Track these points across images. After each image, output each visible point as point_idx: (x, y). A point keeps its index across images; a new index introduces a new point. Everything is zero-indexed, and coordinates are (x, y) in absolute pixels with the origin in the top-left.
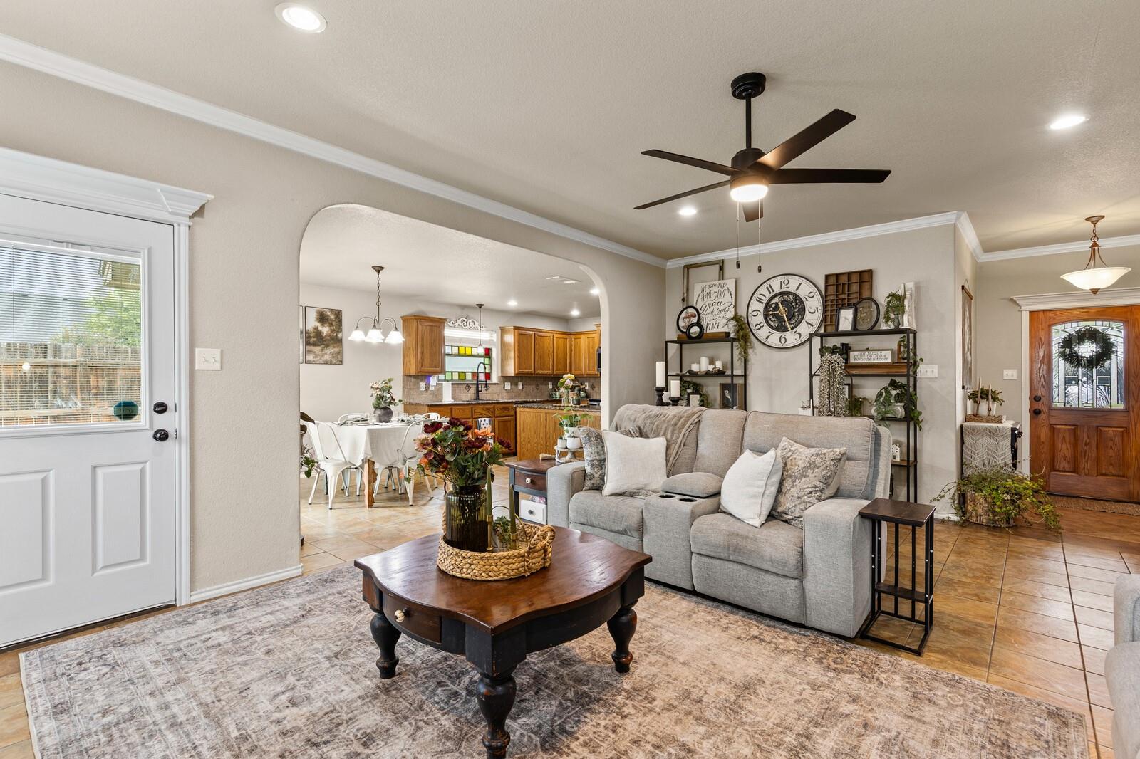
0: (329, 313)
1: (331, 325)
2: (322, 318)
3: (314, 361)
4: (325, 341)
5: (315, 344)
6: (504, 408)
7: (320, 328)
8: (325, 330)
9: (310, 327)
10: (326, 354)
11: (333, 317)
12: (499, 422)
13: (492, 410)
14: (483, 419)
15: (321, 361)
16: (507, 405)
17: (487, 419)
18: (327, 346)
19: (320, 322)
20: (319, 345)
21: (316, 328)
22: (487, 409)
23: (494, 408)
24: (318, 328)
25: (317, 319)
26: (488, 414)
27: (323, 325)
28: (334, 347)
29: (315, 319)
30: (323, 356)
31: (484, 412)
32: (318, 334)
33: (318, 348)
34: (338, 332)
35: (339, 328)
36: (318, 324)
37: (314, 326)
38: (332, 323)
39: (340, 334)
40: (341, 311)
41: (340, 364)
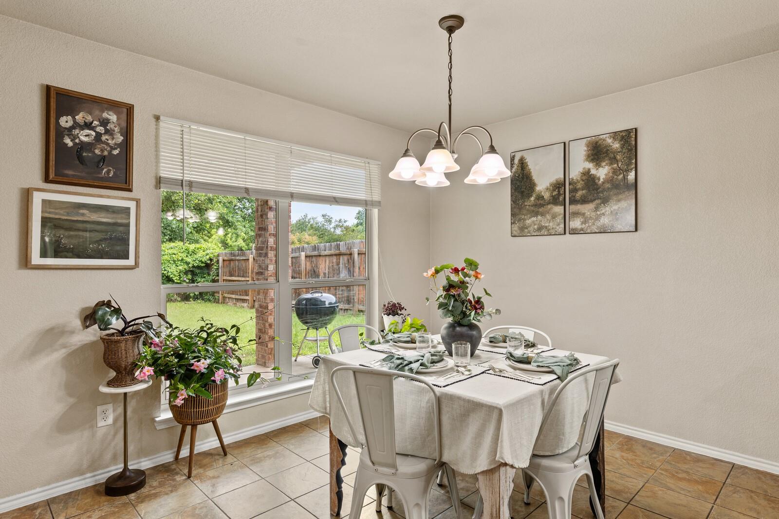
0: (609, 141)
1: (613, 160)
2: (598, 153)
3: (582, 229)
4: (602, 192)
5: (584, 201)
7: (593, 172)
8: (602, 172)
9: (575, 173)
10: (603, 214)
11: (616, 145)
15: (594, 229)
18: (605, 201)
19: (592, 160)
20: (592, 201)
21: (587, 174)
24: (589, 170)
25: (588, 156)
27: (598, 166)
28: (619, 201)
29: (584, 158)
30: (598, 218)
32: (589, 180)
33: (591, 206)
34: (628, 171)
35: (631, 163)
36: (590, 165)
37: (581, 170)
38: (618, 157)
39: (633, 173)
40: (636, 129)
41: (636, 230)
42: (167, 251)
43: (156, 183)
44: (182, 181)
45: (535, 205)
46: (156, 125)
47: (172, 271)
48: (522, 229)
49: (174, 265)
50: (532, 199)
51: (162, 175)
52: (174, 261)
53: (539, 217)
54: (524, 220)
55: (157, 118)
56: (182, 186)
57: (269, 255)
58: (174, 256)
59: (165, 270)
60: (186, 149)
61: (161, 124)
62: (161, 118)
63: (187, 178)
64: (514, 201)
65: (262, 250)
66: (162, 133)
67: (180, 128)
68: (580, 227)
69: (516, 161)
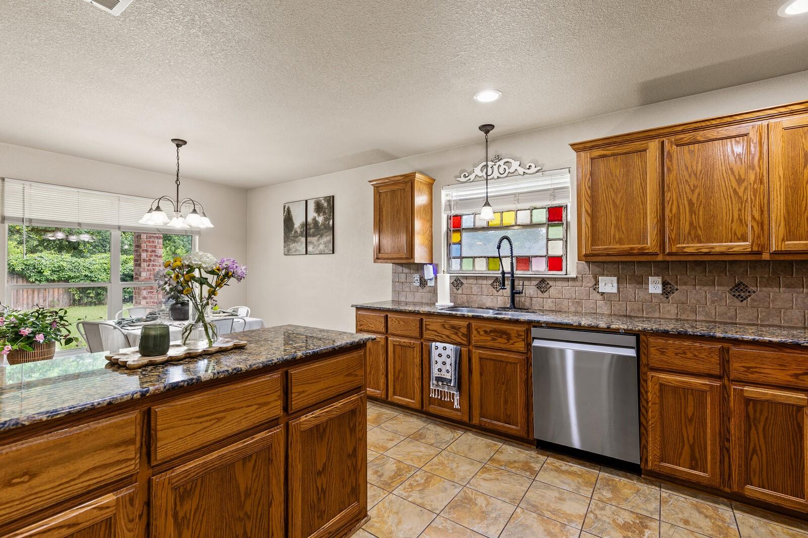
0: (323, 201)
1: (325, 213)
2: (319, 208)
3: (313, 252)
4: (320, 231)
5: (313, 236)
6: (494, 331)
7: (317, 218)
8: (320, 219)
9: (310, 219)
10: (321, 243)
11: (326, 204)
12: (481, 358)
13: (464, 330)
14: (440, 345)
15: (317, 252)
16: (504, 327)
17: (450, 347)
18: (322, 236)
19: (317, 212)
20: (317, 235)
22: (453, 327)
23: (469, 326)
24: (315, 218)
25: (315, 209)
26: (454, 337)
27: (319, 215)
28: (327, 236)
29: (313, 210)
30: (318, 246)
31: (447, 332)
32: (316, 223)
33: (316, 238)
34: (329, 219)
35: (330, 216)
36: (316, 215)
37: (312, 217)
38: (326, 211)
39: (331, 221)
40: (333, 197)
41: (333, 253)
42: (98, 260)
43: (2, 220)
44: (23, 218)
45: (294, 237)
46: (2, 184)
47: (102, 278)
48: (289, 250)
49: (105, 273)
50: (293, 232)
51: (5, 215)
52: (105, 270)
53: (296, 244)
54: (290, 245)
55: (3, 179)
56: (23, 222)
57: (142, 265)
58: (104, 265)
59: (96, 277)
60: (27, 199)
61: (6, 183)
62: (6, 179)
63: (27, 216)
64: (285, 233)
65: (137, 262)
66: (6, 189)
67: (22, 186)
68: (312, 250)
69: (286, 209)
